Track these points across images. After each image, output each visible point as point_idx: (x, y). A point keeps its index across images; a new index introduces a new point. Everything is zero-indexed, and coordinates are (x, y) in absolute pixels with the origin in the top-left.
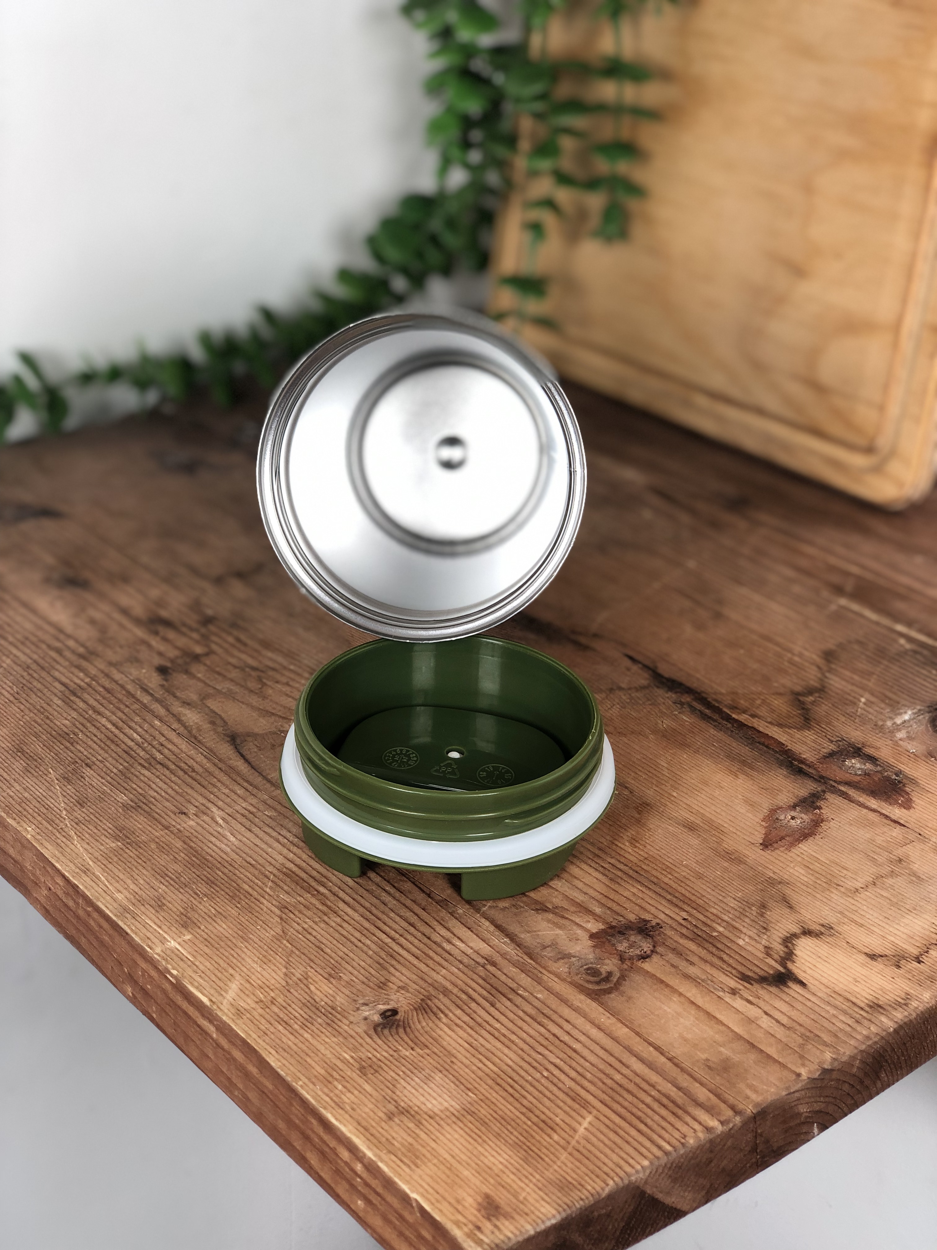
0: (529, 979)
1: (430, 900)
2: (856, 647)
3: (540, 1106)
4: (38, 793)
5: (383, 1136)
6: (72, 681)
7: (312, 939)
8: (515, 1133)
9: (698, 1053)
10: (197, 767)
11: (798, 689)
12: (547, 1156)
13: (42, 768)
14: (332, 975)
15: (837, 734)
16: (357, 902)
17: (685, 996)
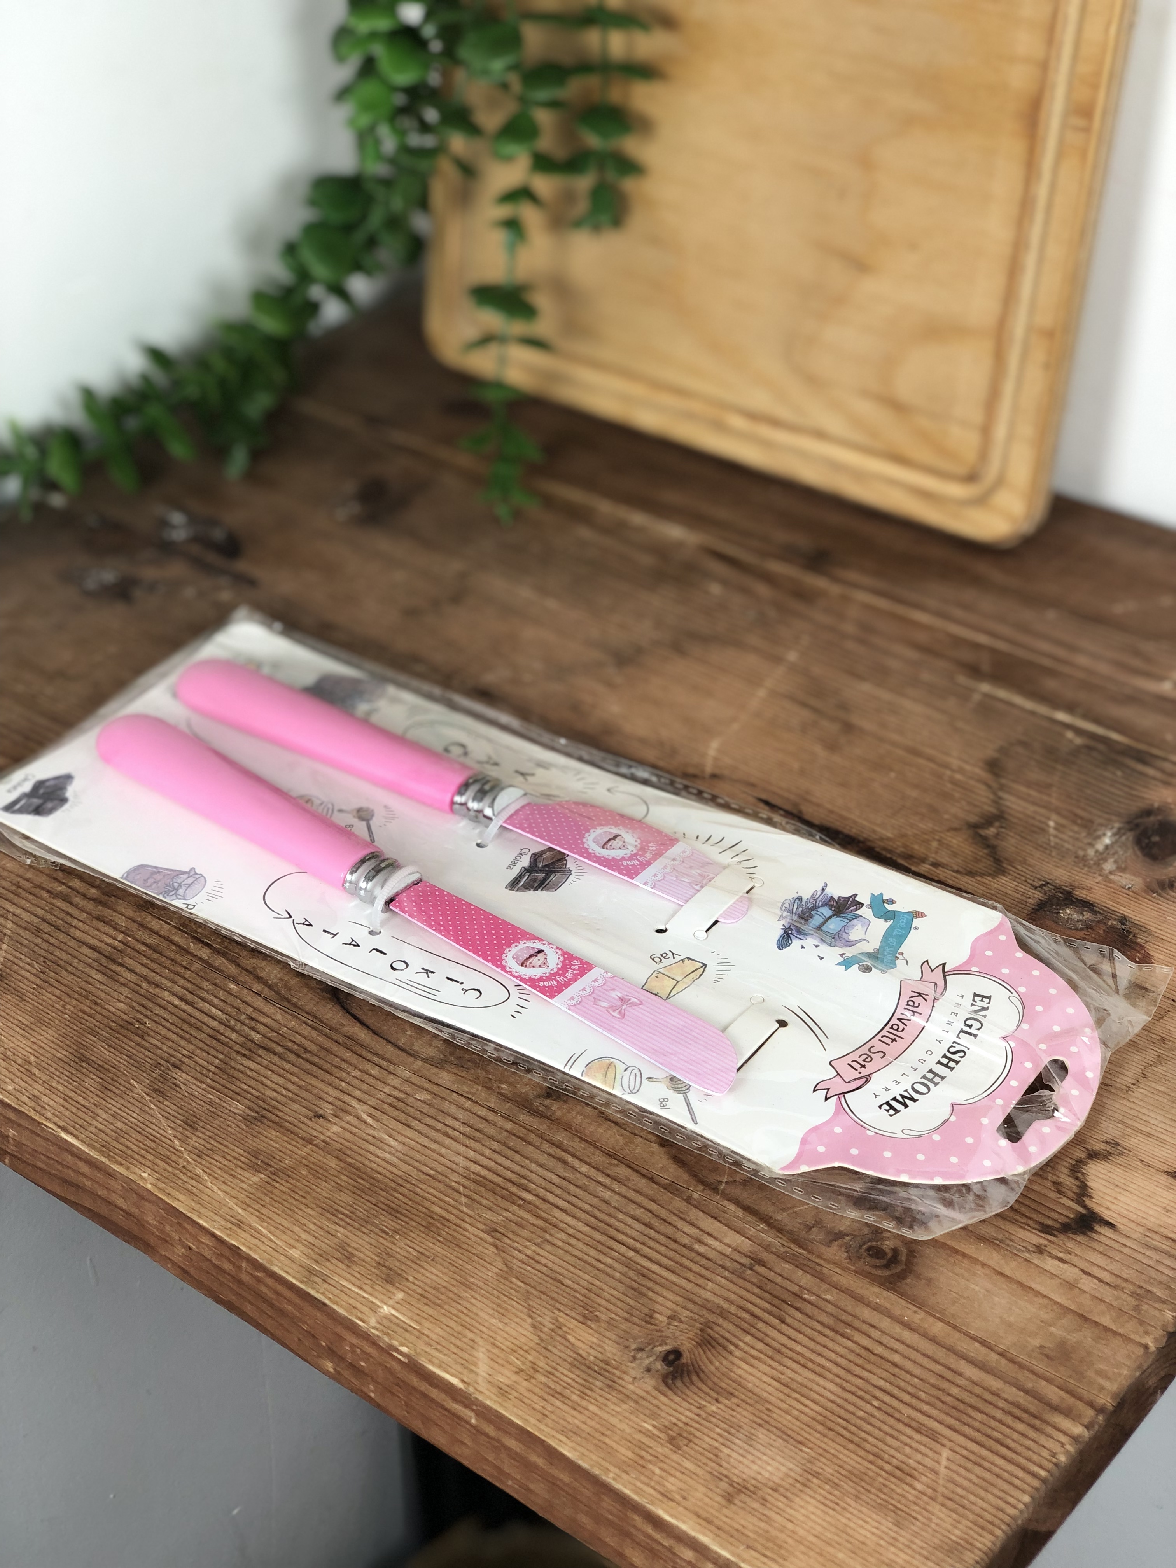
0: (809, 1277)
1: (655, 1186)
2: (1020, 750)
3: (886, 1448)
4: (133, 1120)
5: (731, 1526)
6: (102, 942)
7: (544, 1269)
8: (873, 1490)
9: (1029, 1339)
10: (307, 1044)
11: (973, 819)
12: (919, 1513)
13: (122, 1082)
14: (588, 1317)
15: (1038, 876)
16: (573, 1205)
17: (989, 1267)
